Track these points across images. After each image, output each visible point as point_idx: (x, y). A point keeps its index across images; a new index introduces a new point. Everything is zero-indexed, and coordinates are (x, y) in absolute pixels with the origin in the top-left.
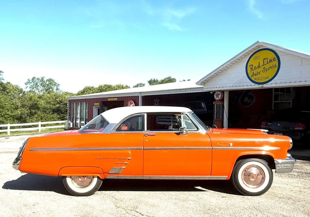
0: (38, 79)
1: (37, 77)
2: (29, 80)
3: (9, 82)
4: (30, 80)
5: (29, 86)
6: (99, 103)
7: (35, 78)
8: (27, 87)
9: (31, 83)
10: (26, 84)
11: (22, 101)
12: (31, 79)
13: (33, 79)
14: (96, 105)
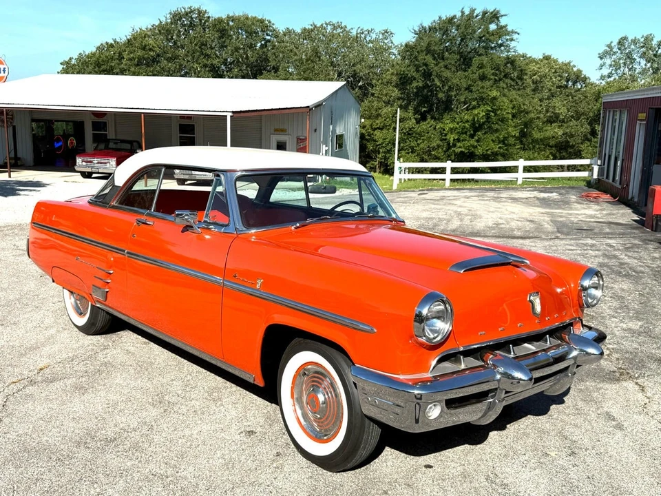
0: (634, 42)
1: (630, 38)
2: (609, 46)
3: (547, 56)
4: (613, 45)
5: (608, 61)
6: (645, 115)
7: (625, 38)
8: (602, 66)
9: (615, 53)
10: (601, 58)
12: (615, 43)
13: (620, 42)
14: (641, 120)
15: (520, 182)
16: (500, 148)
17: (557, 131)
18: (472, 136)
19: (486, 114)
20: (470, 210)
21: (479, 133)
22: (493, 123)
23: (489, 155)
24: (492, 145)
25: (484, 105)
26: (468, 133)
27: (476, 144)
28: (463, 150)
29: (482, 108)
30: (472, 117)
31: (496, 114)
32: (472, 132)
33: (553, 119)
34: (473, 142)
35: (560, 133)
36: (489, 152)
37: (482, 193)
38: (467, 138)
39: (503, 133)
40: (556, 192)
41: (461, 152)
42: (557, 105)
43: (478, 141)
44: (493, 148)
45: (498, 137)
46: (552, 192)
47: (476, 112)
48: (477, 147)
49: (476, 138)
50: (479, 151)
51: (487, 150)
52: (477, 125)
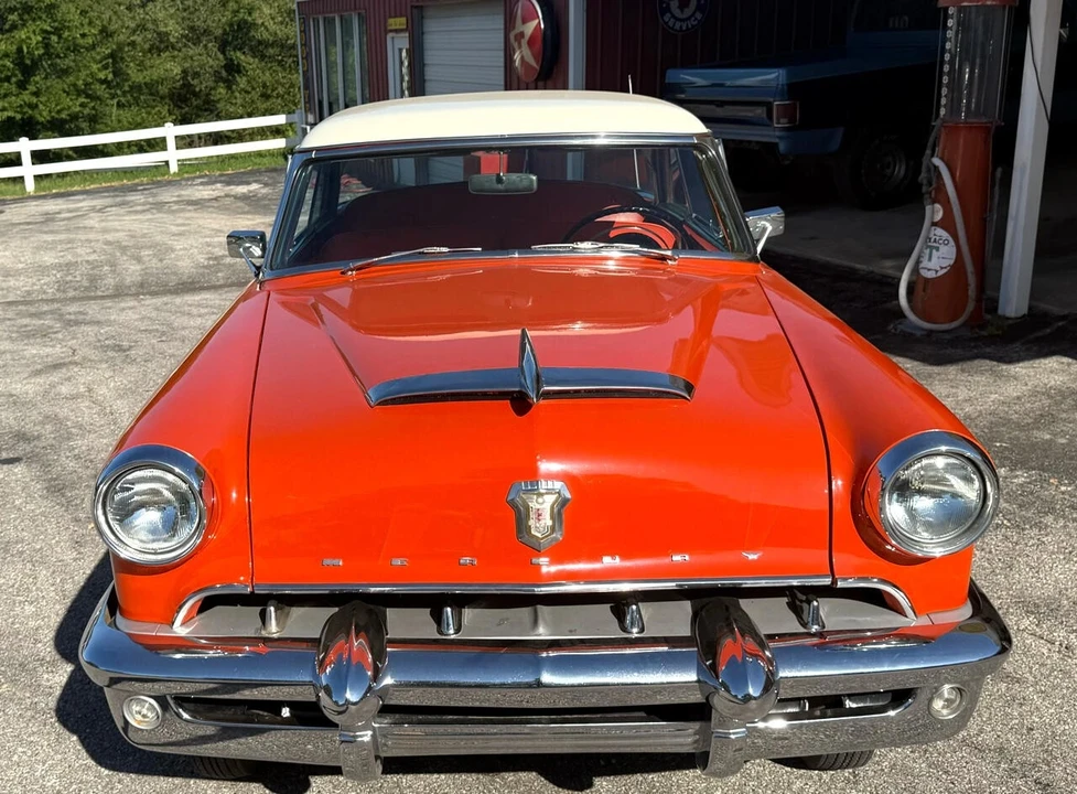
6: (403, 20)
11: (185, 10)
14: (396, 31)
15: (174, 168)
16: (82, 105)
17: (169, 68)
18: (22, 85)
19: (44, 38)
20: (132, 237)
21: (37, 78)
22: (58, 56)
23: (63, 122)
24: (67, 101)
25: (34, 20)
26: (14, 80)
27: (35, 100)
28: (11, 114)
29: (31, 26)
30: (15, 47)
31: (60, 37)
32: (20, 77)
33: (161, 45)
34: (26, 97)
35: (177, 70)
36: (63, 116)
37: (118, 199)
38: (14, 89)
39: (83, 74)
40: (255, 181)
41: (9, 118)
42: (161, 15)
43: (36, 94)
44: (69, 107)
45: (75, 85)
46: (248, 183)
47: (23, 34)
48: (37, 106)
49: (32, 88)
50: (43, 115)
51: (59, 112)
52: (28, 62)
